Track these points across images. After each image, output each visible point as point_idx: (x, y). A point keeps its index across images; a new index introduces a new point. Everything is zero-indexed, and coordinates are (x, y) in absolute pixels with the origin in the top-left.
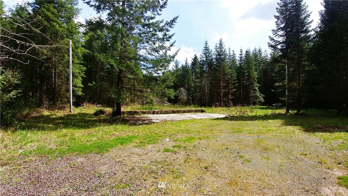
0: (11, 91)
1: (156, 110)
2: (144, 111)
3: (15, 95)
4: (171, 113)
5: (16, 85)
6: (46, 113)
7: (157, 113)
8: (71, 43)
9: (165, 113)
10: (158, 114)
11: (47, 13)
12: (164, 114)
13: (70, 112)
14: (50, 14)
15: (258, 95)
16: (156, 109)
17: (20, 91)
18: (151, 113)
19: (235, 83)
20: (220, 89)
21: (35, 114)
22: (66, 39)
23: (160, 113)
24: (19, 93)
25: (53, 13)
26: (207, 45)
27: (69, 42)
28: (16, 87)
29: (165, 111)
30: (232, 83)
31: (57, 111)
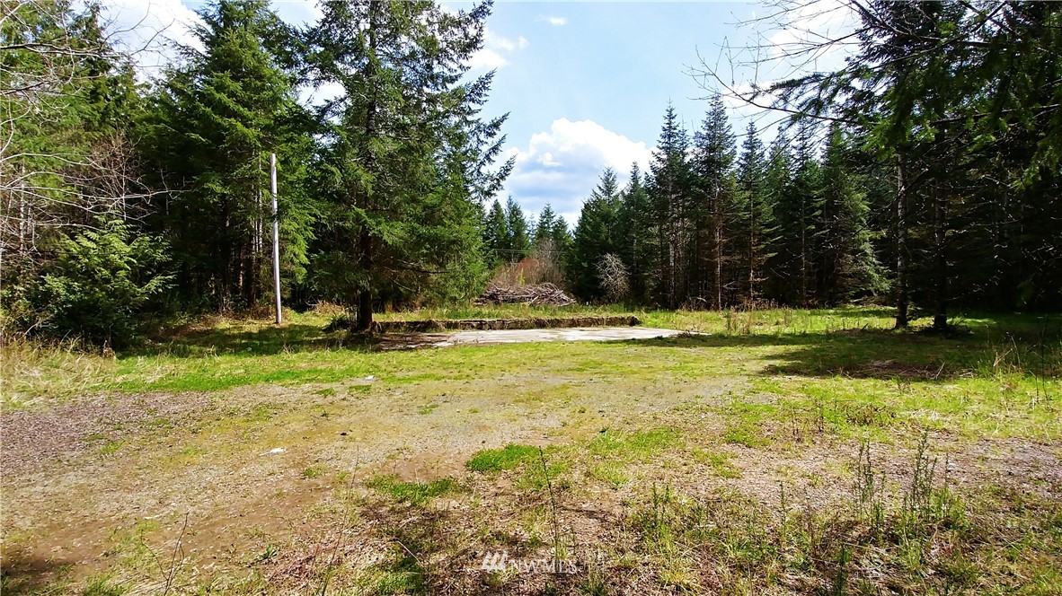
0: (151, 277)
1: (487, 320)
2: (454, 321)
3: (159, 287)
4: (532, 328)
5: (160, 263)
6: (224, 324)
7: (491, 327)
8: (274, 160)
9: (513, 325)
10: (494, 329)
11: (218, 96)
12: (511, 329)
13: (277, 323)
14: (223, 97)
15: (870, 270)
16: (489, 317)
17: (171, 277)
18: (473, 327)
19: (771, 235)
20: (712, 256)
21: (200, 327)
22: (264, 154)
23: (499, 325)
24: (168, 282)
25: (232, 95)
26: (673, 121)
27: (269, 160)
28: (162, 268)
29: (516, 322)
30: (760, 234)
31: (250, 320)
